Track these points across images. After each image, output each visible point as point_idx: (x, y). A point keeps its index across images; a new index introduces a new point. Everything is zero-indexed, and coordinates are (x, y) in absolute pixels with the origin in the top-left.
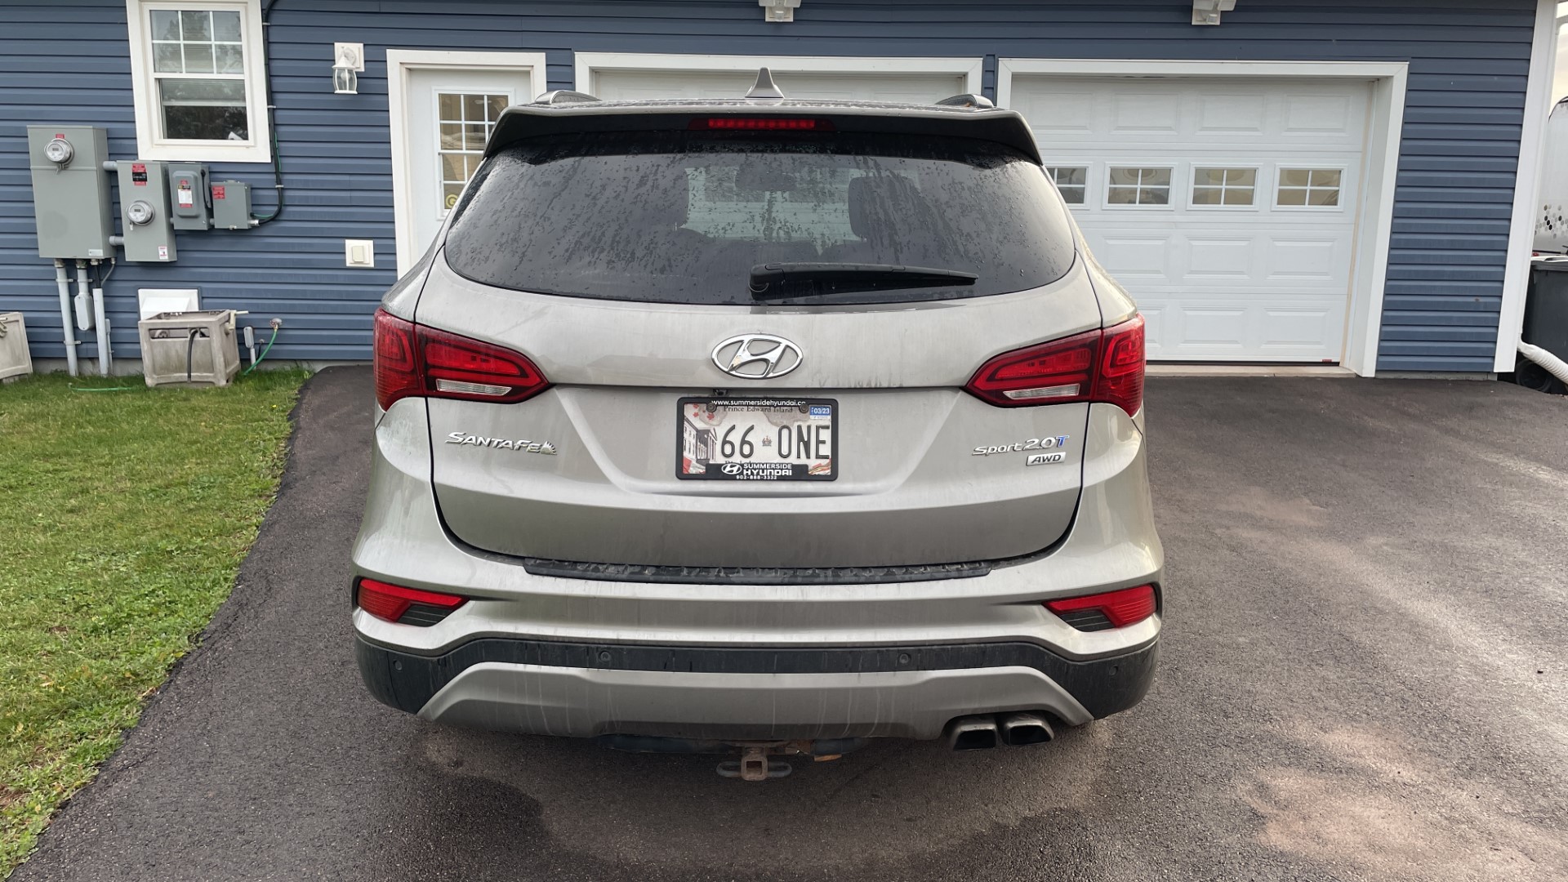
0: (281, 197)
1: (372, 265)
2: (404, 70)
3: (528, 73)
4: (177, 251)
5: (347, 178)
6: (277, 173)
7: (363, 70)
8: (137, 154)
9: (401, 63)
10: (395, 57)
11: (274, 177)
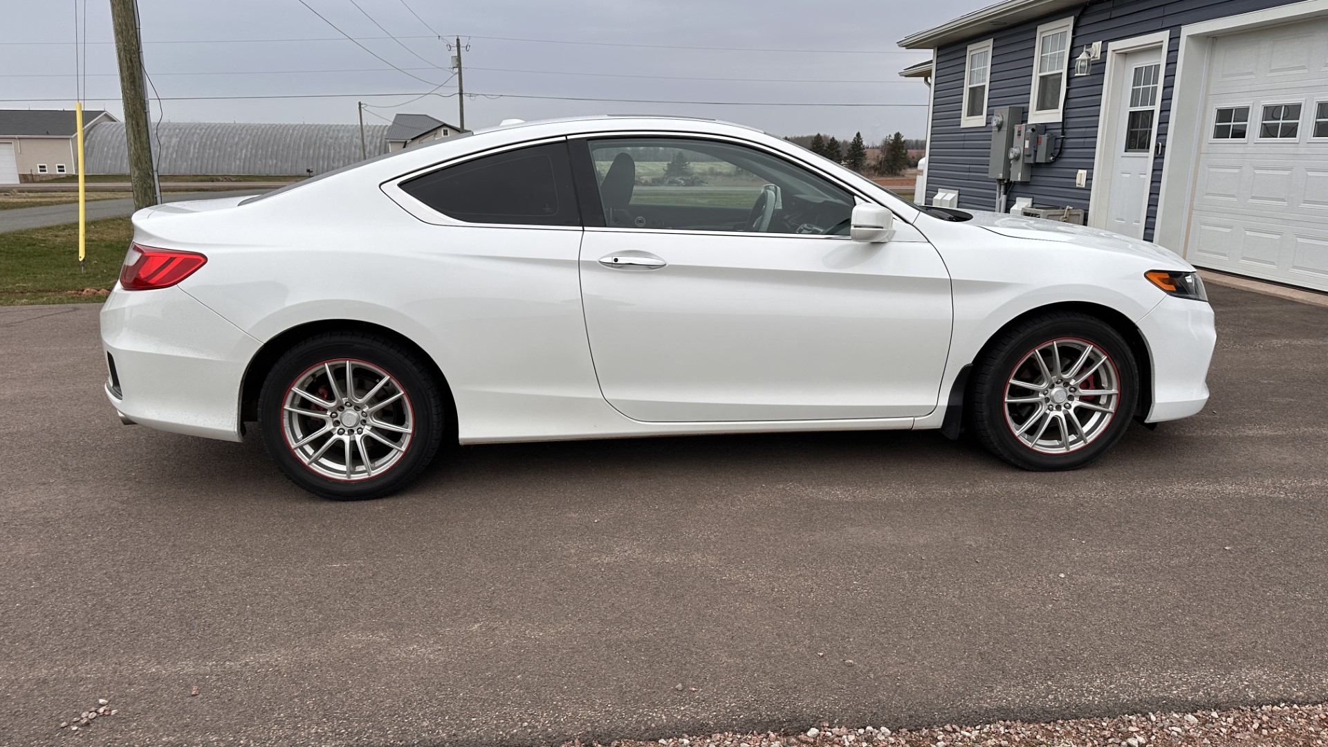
0: (1062, 142)
1: (1084, 186)
2: (1114, 55)
3: (1161, 47)
4: (1031, 176)
5: (1084, 130)
6: (1063, 128)
7: (1099, 58)
8: (1027, 121)
9: (1114, 51)
10: (1112, 46)
11: (1061, 131)
